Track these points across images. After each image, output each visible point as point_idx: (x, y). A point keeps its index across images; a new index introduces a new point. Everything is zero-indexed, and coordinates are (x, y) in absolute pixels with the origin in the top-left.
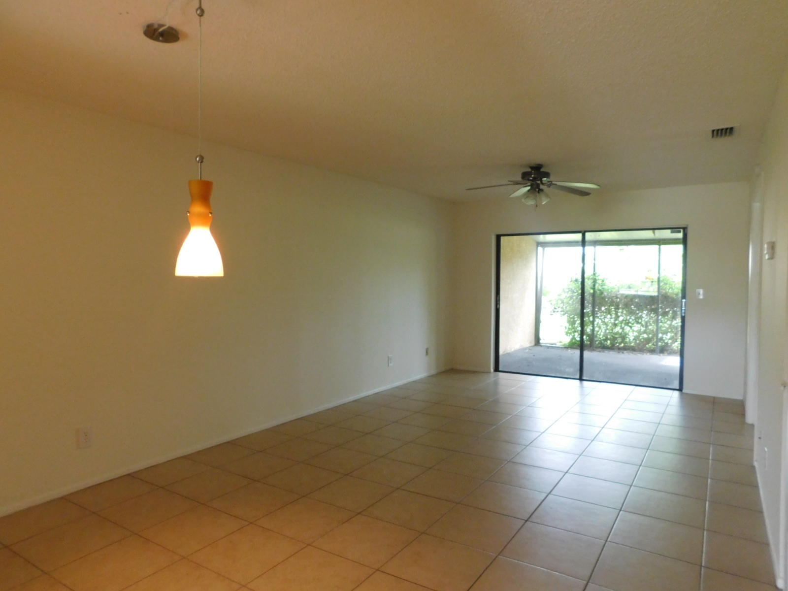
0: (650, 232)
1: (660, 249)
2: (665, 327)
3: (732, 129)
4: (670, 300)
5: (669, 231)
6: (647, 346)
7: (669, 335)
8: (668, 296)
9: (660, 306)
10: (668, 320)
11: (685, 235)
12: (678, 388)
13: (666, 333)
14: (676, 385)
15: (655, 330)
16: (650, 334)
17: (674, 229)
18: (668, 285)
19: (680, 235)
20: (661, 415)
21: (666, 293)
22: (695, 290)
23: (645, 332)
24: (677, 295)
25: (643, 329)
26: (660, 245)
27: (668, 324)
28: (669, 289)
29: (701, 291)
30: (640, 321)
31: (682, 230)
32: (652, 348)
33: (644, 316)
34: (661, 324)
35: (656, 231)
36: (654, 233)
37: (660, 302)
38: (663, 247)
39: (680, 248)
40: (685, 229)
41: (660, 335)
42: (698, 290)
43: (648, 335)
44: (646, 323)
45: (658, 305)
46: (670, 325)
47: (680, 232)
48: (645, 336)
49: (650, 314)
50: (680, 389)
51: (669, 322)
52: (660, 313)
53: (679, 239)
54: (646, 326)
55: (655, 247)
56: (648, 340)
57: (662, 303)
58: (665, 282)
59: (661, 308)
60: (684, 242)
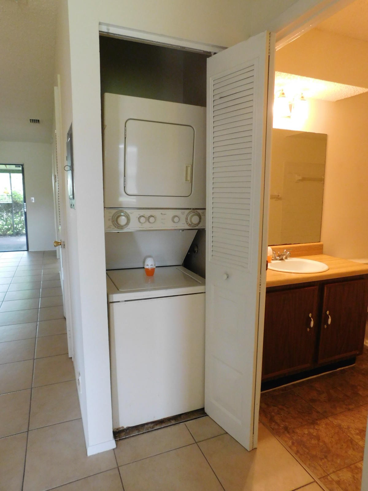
0: (4, 166)
1: (10, 175)
2: (17, 221)
3: (38, 121)
4: (19, 205)
5: (14, 166)
6: (8, 232)
7: (20, 225)
8: (18, 203)
9: (14, 208)
10: (19, 217)
11: (23, 169)
12: (26, 250)
13: (18, 224)
14: (25, 248)
15: (12, 223)
16: (9, 225)
17: (17, 165)
18: (17, 197)
19: (21, 168)
20: (19, 262)
21: (16, 201)
22: (30, 198)
23: (6, 225)
24: (22, 202)
25: (5, 223)
26: (10, 173)
27: (19, 219)
28: (18, 199)
29: (33, 198)
30: (2, 218)
31: (21, 166)
32: (11, 234)
33: (4, 215)
34: (15, 219)
35: (7, 166)
36: (6, 166)
37: (13, 206)
38: (12, 174)
39: (20, 175)
40: (22, 165)
41: (15, 226)
42: (31, 198)
43: (8, 226)
44: (6, 219)
45: (12, 208)
46: (20, 219)
47: (20, 167)
48: (6, 227)
49: (8, 214)
50: (28, 250)
51: (19, 218)
52: (14, 213)
53: (19, 170)
54: (6, 221)
55: (7, 175)
56: (8, 230)
57: (15, 207)
58: (15, 194)
59: (15, 210)
60: (23, 172)
